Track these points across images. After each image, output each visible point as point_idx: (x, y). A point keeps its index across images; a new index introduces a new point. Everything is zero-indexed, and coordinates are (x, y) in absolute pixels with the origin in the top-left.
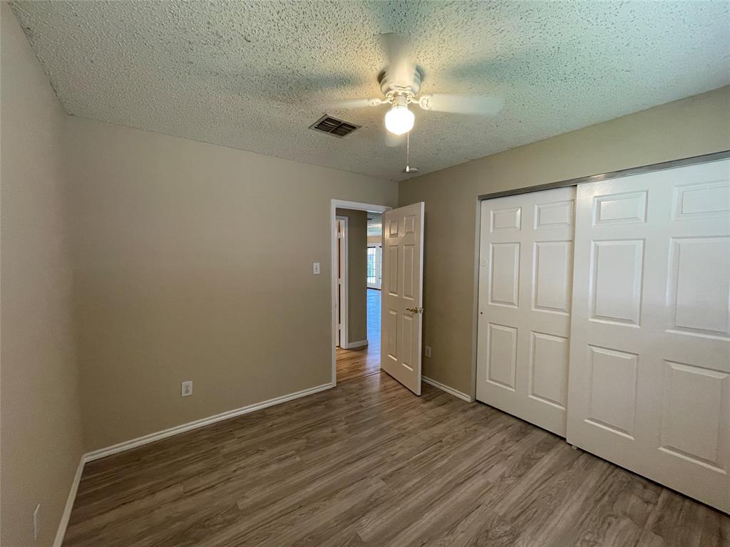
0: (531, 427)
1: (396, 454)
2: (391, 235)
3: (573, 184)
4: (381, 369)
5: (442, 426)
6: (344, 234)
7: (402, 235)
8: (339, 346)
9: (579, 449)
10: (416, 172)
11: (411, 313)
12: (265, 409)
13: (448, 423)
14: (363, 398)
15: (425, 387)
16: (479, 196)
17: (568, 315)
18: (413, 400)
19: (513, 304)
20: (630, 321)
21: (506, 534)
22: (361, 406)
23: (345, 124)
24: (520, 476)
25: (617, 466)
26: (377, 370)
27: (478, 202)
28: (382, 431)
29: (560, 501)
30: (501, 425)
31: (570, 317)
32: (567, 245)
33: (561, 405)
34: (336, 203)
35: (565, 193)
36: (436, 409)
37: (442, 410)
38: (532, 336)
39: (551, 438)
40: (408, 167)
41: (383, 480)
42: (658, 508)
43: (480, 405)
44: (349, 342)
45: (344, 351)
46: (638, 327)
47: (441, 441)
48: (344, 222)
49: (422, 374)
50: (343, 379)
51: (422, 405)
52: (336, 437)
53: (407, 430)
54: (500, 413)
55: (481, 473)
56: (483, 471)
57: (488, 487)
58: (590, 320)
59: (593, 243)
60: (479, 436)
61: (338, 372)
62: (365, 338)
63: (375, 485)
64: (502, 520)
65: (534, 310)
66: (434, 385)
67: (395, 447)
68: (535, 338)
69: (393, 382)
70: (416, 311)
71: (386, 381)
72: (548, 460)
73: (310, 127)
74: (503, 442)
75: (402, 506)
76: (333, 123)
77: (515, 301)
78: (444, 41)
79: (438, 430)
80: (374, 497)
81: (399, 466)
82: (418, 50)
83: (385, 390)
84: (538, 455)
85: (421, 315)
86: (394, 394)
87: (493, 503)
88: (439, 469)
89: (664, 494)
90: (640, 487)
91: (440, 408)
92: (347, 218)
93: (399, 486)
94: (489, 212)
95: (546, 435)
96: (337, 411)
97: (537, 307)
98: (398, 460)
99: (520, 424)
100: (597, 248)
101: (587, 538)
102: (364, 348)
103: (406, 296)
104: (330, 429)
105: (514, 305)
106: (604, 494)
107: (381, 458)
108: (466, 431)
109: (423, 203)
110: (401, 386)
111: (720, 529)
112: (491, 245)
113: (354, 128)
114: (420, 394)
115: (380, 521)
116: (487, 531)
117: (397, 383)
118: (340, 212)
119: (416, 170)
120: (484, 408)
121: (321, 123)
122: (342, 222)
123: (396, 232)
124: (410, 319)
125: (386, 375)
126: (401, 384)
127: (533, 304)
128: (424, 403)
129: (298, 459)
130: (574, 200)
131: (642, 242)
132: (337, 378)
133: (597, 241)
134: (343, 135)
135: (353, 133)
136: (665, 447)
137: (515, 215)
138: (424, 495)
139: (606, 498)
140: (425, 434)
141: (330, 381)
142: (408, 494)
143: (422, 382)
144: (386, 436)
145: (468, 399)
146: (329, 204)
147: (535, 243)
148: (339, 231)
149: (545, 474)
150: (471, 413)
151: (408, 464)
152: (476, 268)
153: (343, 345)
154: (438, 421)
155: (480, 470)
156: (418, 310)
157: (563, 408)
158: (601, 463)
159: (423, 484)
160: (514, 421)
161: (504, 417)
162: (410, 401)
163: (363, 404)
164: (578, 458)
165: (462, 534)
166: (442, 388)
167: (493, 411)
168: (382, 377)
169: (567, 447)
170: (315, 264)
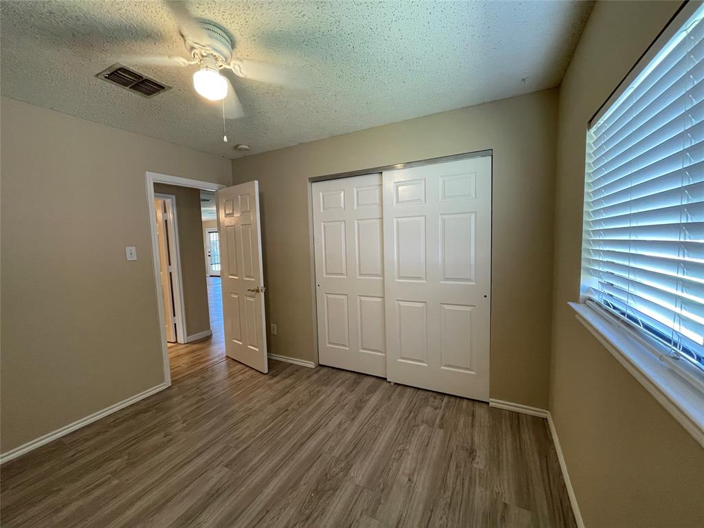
0: (363, 376)
1: (240, 437)
2: (227, 215)
3: (379, 171)
4: (227, 356)
5: (289, 395)
6: (171, 216)
7: (237, 215)
8: (176, 342)
9: (395, 384)
10: (247, 150)
11: (253, 293)
12: (64, 437)
13: (293, 392)
14: (204, 391)
15: (272, 363)
16: (310, 178)
17: (382, 278)
18: (260, 379)
19: (342, 274)
20: (419, 278)
21: (342, 470)
22: (203, 399)
23: (148, 80)
24: (353, 419)
25: (419, 389)
26: (223, 358)
27: (309, 184)
28: (226, 418)
29: (382, 428)
30: (339, 381)
31: (383, 281)
32: (378, 222)
33: (382, 352)
34: (151, 178)
35: (374, 178)
36: (282, 382)
37: (288, 381)
38: (358, 299)
39: (378, 380)
40: (225, 137)
41: (227, 466)
42: (442, 409)
43: (323, 368)
44: (188, 335)
45: (182, 346)
46: (425, 281)
47: (287, 410)
48: (170, 201)
49: (269, 351)
50: (180, 376)
51: (270, 382)
52: (170, 441)
53: (253, 409)
54: (339, 371)
55: (321, 428)
56: (324, 425)
57: (329, 436)
58: (397, 280)
59: (395, 220)
60: (322, 395)
61: (173, 371)
62: (208, 328)
63: (216, 476)
64: (338, 460)
65: (358, 277)
66: (281, 359)
67: (241, 430)
68: (361, 300)
69: (240, 366)
70: (258, 291)
71: (231, 367)
72: (374, 399)
73: (97, 75)
74: (341, 395)
75: (246, 485)
76: (130, 75)
77: (344, 272)
78: (249, 8)
79: (283, 401)
80: (217, 487)
81: (245, 446)
82: (222, 10)
83: (230, 377)
84: (367, 398)
85: (262, 294)
86: (240, 378)
87: (332, 449)
88: (285, 436)
89: (446, 399)
90: (432, 399)
91: (287, 380)
92: (174, 197)
93: (244, 466)
94: (319, 194)
95: (373, 380)
96: (172, 412)
97: (361, 275)
98: (243, 442)
99: (354, 376)
100: (398, 223)
101: (399, 449)
102: (207, 339)
103: (247, 277)
104: (163, 434)
105: (344, 275)
106: (411, 412)
107: (225, 445)
108: (310, 395)
109: (256, 182)
110: (248, 369)
111: (473, 411)
112: (322, 224)
113: (163, 88)
114: (266, 372)
115: (222, 509)
116: (326, 475)
117: (244, 367)
118: (160, 188)
119: (248, 147)
120: (326, 370)
121: (113, 73)
122: (168, 201)
123: (231, 212)
124: (252, 300)
125: (232, 360)
126: (248, 366)
127: (358, 272)
128: (271, 379)
129: (115, 482)
130: (381, 185)
131: (424, 218)
132: (172, 377)
133: (398, 218)
134: (149, 95)
135: (161, 95)
136: (445, 366)
137: (340, 196)
138: (271, 465)
139: (412, 414)
140: (272, 409)
141: (162, 380)
142: (253, 470)
143: (268, 359)
144: (231, 421)
145: (311, 365)
146: (144, 179)
147: (356, 221)
148: (165, 212)
149: (372, 411)
150: (315, 377)
151: (254, 441)
152: (311, 244)
153: (181, 339)
154: (284, 393)
155: (321, 425)
156: (260, 289)
157: (384, 355)
158: (409, 390)
159: (270, 455)
160: (349, 375)
161: (343, 374)
162: (257, 381)
163: (205, 396)
164: (394, 391)
165: (305, 486)
166: (289, 361)
167: (334, 370)
168: (228, 365)
169: (388, 384)
170: (128, 249)
